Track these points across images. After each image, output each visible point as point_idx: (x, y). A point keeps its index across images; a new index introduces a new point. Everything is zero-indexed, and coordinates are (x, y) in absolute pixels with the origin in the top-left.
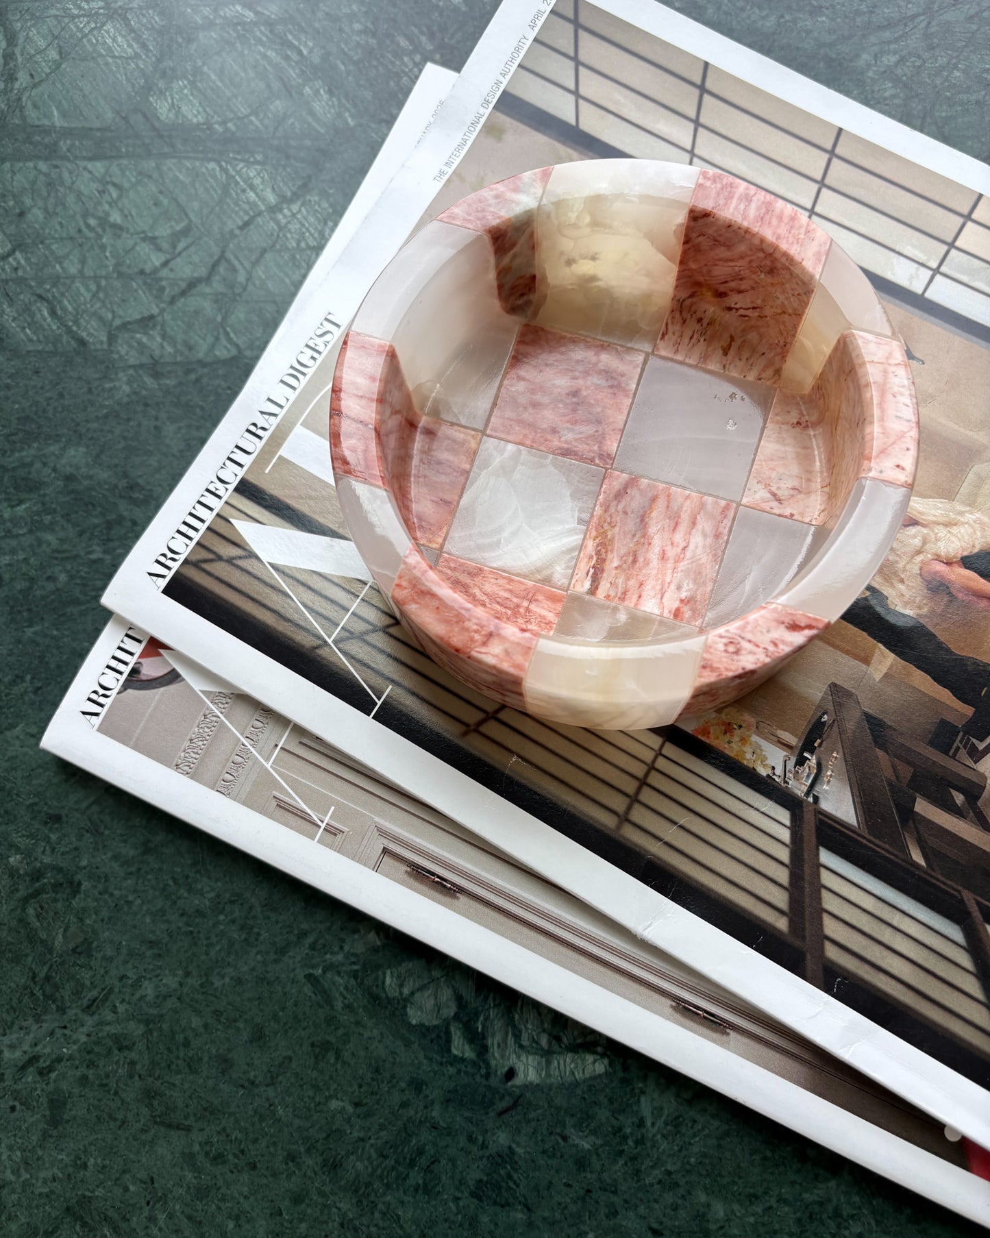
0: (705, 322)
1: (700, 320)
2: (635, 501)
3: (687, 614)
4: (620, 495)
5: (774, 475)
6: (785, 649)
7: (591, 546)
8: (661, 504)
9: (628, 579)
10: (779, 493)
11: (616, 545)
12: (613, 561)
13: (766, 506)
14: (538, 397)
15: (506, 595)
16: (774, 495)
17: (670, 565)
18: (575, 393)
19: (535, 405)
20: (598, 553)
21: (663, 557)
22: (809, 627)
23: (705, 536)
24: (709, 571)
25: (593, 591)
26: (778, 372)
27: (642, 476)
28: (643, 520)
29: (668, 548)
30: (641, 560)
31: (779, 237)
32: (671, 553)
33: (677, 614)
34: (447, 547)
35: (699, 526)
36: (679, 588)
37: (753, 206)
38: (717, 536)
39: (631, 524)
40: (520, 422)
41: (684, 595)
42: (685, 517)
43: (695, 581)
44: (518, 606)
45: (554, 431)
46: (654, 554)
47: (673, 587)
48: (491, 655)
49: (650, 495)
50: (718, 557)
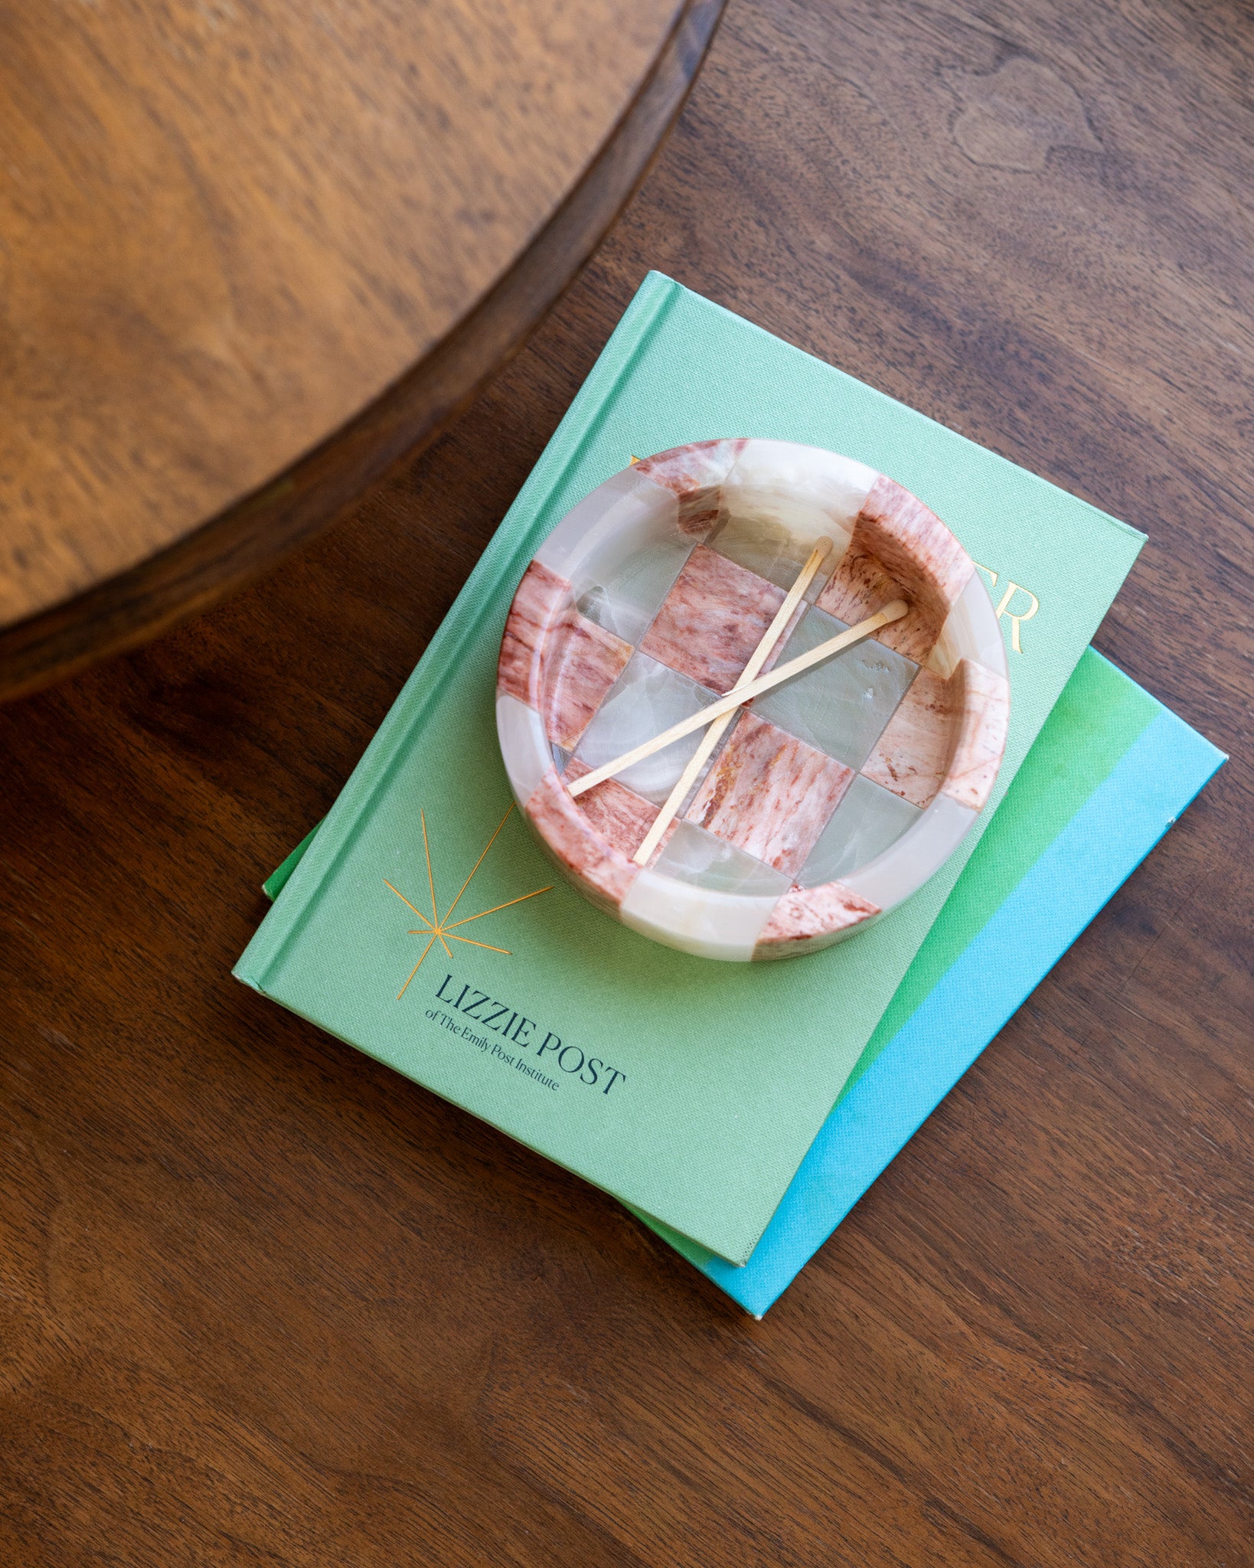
0: (871, 584)
1: (867, 582)
2: (764, 746)
3: (786, 863)
4: (751, 738)
5: (897, 751)
6: (838, 924)
7: (713, 781)
8: (785, 756)
9: (740, 820)
10: (897, 770)
11: (738, 784)
12: (730, 799)
13: (882, 780)
14: (696, 624)
15: (625, 810)
16: (892, 770)
17: (781, 815)
18: (732, 628)
19: (691, 631)
20: (719, 789)
21: (777, 806)
22: (863, 909)
23: (820, 795)
24: (816, 829)
25: (705, 824)
26: (927, 651)
27: (776, 724)
28: (766, 767)
29: (783, 799)
30: (756, 804)
31: (929, 559)
32: (785, 804)
33: (776, 863)
34: (580, 752)
35: (817, 784)
36: (784, 839)
37: (916, 522)
38: (830, 798)
39: (755, 767)
40: (674, 645)
41: (787, 846)
42: (806, 773)
43: (800, 836)
44: (633, 823)
45: (704, 661)
46: (769, 801)
47: (779, 837)
48: (599, 876)
49: (778, 744)
50: (826, 817)
